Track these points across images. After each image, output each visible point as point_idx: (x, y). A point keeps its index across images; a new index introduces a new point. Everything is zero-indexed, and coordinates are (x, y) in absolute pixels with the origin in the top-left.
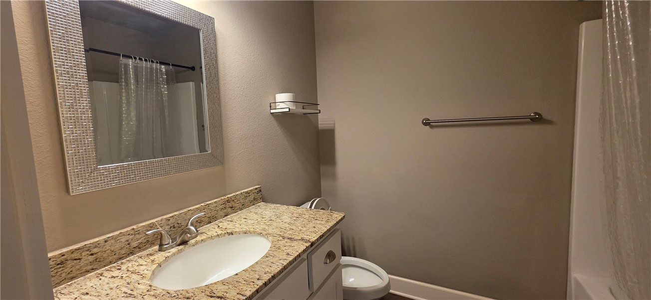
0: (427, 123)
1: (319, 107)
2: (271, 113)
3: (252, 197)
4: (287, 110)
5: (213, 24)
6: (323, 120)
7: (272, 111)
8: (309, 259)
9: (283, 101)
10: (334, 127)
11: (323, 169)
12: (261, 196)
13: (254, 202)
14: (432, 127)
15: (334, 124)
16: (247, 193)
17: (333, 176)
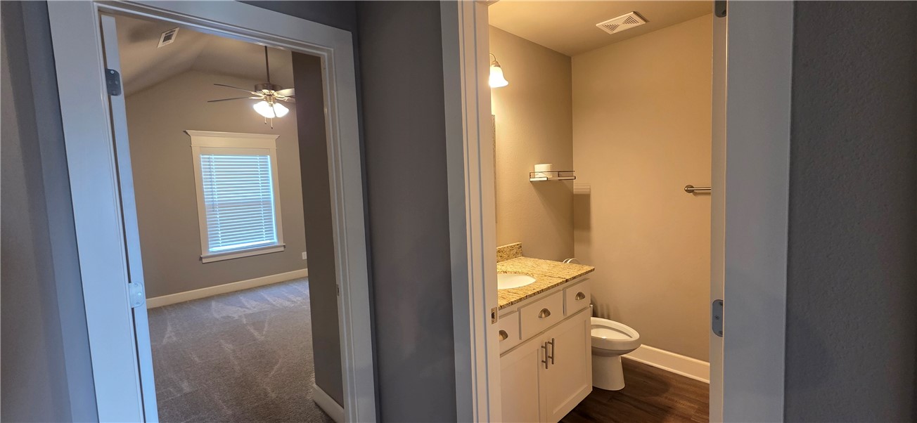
0: (690, 190)
1: (574, 174)
2: (531, 182)
3: (515, 251)
4: (546, 179)
5: (494, 119)
6: (578, 186)
7: (531, 180)
8: (564, 290)
9: (542, 171)
10: (590, 192)
11: (576, 233)
12: (521, 251)
13: (516, 255)
14: (696, 194)
15: (590, 189)
16: (511, 247)
17: (588, 241)
